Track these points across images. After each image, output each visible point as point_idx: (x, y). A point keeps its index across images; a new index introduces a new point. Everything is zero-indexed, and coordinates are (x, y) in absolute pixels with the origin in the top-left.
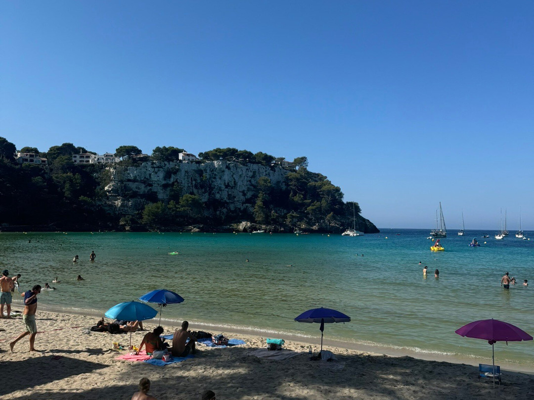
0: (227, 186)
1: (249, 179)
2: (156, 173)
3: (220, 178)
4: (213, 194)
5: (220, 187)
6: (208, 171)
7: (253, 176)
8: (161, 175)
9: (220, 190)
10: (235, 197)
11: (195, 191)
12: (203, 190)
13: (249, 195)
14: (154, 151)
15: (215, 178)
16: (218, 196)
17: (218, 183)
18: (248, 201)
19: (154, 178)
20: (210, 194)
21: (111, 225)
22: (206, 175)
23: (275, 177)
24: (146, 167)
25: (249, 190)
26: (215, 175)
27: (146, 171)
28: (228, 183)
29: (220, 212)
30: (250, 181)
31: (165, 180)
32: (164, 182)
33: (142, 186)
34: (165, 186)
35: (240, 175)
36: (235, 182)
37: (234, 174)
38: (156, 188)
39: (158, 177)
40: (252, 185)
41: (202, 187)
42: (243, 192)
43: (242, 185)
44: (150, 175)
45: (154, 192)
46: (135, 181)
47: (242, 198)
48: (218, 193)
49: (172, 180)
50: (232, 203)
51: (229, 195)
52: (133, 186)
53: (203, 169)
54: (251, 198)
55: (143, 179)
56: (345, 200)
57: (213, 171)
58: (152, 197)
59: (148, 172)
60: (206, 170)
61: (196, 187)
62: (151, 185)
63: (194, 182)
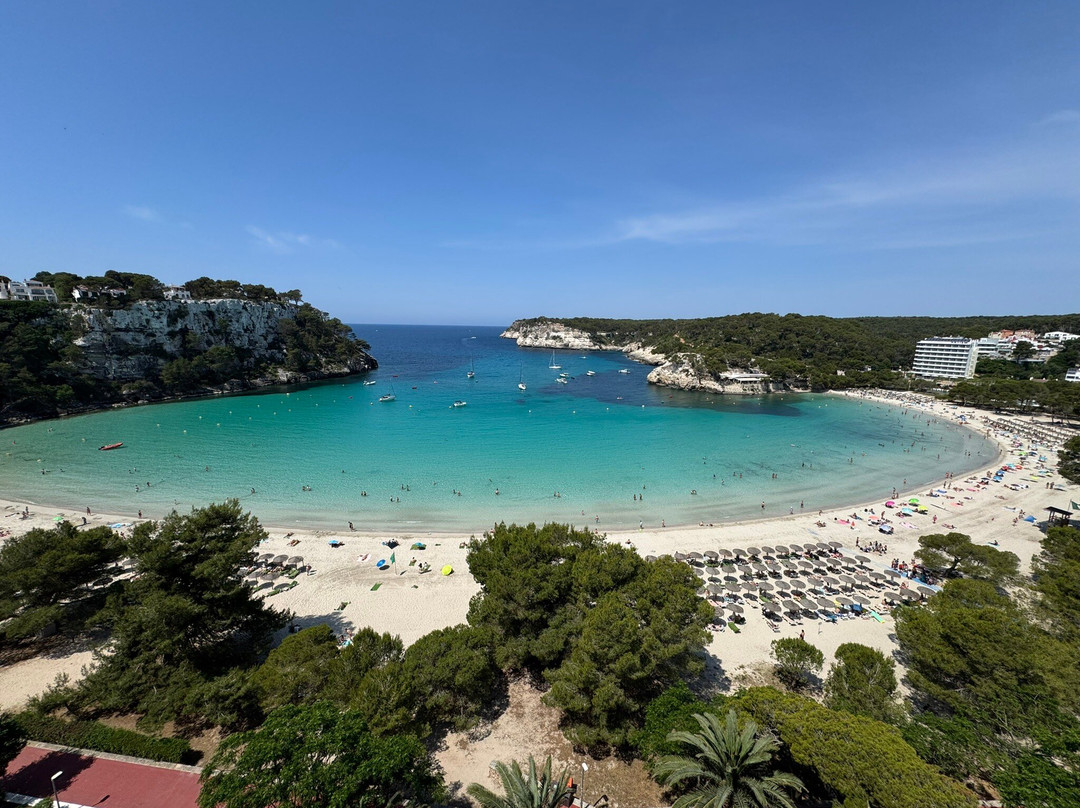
0: (245, 331)
1: (266, 320)
2: (158, 318)
3: (238, 322)
4: (231, 340)
7: (268, 317)
8: (165, 320)
9: (239, 334)
10: (256, 342)
13: (270, 338)
15: (231, 321)
16: (238, 343)
17: (235, 327)
18: (271, 346)
19: (155, 324)
20: (228, 341)
21: (109, 395)
22: (219, 317)
25: (268, 332)
27: (139, 315)
28: (247, 327)
30: (267, 323)
31: (170, 326)
32: (167, 330)
33: (142, 337)
34: (172, 335)
35: (257, 317)
36: (253, 324)
38: (162, 338)
39: (161, 325)
40: (270, 327)
42: (263, 336)
43: (260, 329)
44: (148, 321)
45: (159, 344)
46: (127, 330)
47: (264, 343)
48: (237, 338)
49: (180, 326)
50: (255, 350)
51: (250, 340)
52: (127, 337)
53: (213, 310)
55: (137, 326)
57: (225, 312)
58: (157, 350)
59: (144, 317)
62: (153, 335)
63: (207, 328)
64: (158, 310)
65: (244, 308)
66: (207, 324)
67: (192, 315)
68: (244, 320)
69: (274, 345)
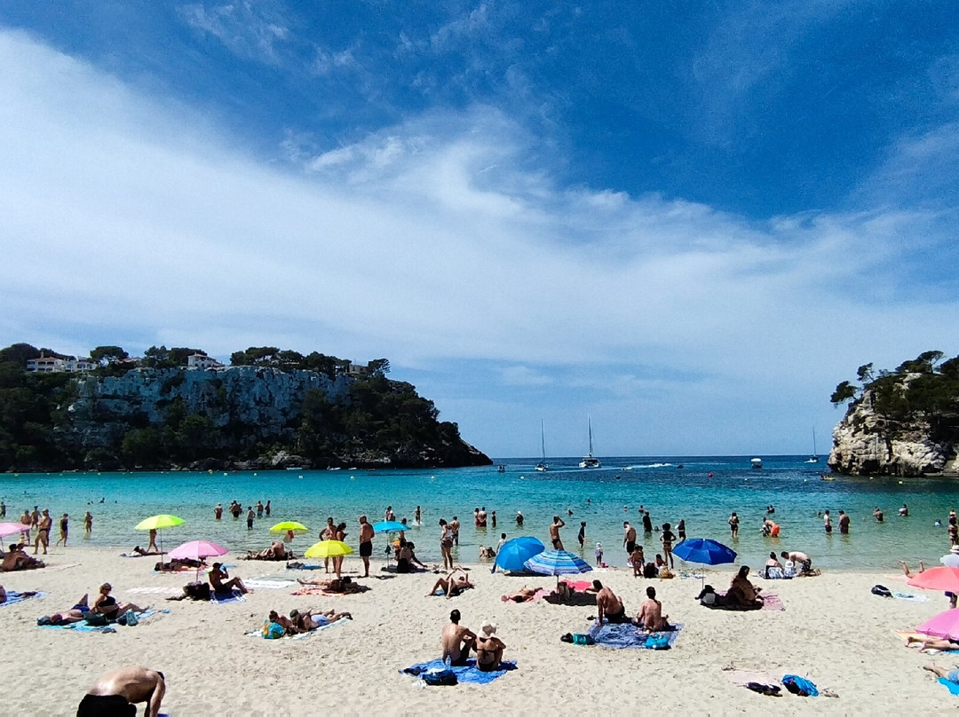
0: (258, 403)
1: (293, 391)
2: (148, 385)
3: (248, 392)
4: (237, 414)
5: (247, 404)
6: (229, 381)
7: (300, 388)
8: (156, 387)
9: (248, 408)
10: (270, 418)
11: (208, 410)
12: (221, 409)
13: (292, 416)
14: (146, 353)
15: (240, 391)
16: (243, 417)
17: (244, 397)
18: (291, 423)
19: (145, 392)
20: (231, 415)
21: (73, 462)
22: (227, 387)
23: (333, 390)
24: (133, 376)
25: (292, 407)
26: (241, 386)
27: (132, 382)
28: (260, 398)
29: (245, 441)
30: (295, 394)
31: (161, 395)
32: (159, 398)
33: (126, 405)
34: (161, 404)
35: (280, 387)
36: (270, 396)
37: (269, 384)
38: (147, 407)
39: (151, 392)
40: (297, 400)
41: (218, 404)
42: (283, 410)
43: (281, 400)
44: (138, 388)
45: (143, 413)
46: (114, 396)
47: (282, 419)
48: (244, 412)
49: (173, 395)
50: (265, 426)
51: (261, 415)
52: (110, 404)
53: (221, 378)
54: (295, 419)
55: (127, 394)
56: (440, 419)
57: (237, 380)
58: (140, 420)
59: (135, 384)
60: (225, 379)
61: (210, 404)
62: (139, 403)
63: (207, 398)
64: (151, 376)
65: (260, 375)
66: (209, 394)
67: (190, 382)
68: (256, 389)
69: (294, 423)
